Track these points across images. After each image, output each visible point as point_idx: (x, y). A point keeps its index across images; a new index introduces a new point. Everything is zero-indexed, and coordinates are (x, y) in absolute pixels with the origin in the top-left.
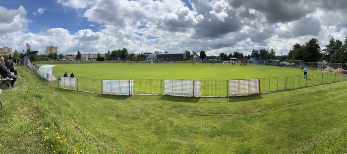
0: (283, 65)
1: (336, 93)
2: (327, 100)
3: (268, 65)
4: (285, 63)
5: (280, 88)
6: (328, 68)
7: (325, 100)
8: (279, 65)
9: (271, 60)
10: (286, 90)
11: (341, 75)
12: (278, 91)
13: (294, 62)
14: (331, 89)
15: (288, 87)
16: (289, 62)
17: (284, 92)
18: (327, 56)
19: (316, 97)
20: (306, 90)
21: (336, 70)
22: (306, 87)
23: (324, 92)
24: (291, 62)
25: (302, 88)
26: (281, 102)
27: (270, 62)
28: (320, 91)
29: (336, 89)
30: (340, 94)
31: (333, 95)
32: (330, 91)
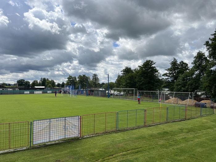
0: (110, 95)
1: (190, 136)
2: (178, 147)
3: (89, 95)
4: (112, 92)
5: (109, 129)
6: (172, 99)
7: (175, 147)
8: (104, 95)
9: (93, 89)
10: (117, 131)
11: (194, 109)
12: (106, 133)
13: (124, 91)
14: (181, 130)
15: (120, 127)
16: (118, 91)
17: (114, 135)
18: (169, 82)
19: (161, 142)
20: (145, 131)
21: (184, 102)
22: (145, 126)
23: (173, 134)
24: (120, 91)
25: (139, 127)
26: (111, 150)
27: (93, 91)
28: (166, 133)
29: (190, 131)
30: (197, 137)
31: (186, 140)
32: (180, 133)
